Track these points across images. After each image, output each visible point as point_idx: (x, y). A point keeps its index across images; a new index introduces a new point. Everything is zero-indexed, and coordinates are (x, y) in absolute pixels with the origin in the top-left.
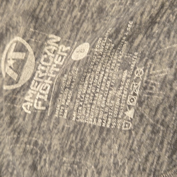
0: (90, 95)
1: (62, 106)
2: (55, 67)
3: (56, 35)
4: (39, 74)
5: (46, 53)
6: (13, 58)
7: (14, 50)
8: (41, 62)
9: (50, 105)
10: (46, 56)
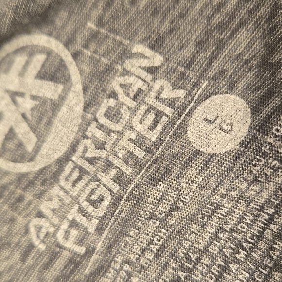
0: (213, 258)
1: (128, 262)
2: (130, 140)
3: (152, 47)
4: (86, 150)
5: (113, 95)
6: (34, 93)
7: (40, 72)
8: (97, 115)
9: (98, 249)
10: (112, 102)
